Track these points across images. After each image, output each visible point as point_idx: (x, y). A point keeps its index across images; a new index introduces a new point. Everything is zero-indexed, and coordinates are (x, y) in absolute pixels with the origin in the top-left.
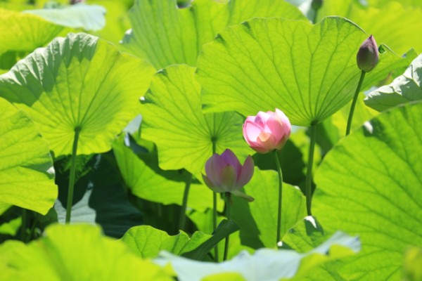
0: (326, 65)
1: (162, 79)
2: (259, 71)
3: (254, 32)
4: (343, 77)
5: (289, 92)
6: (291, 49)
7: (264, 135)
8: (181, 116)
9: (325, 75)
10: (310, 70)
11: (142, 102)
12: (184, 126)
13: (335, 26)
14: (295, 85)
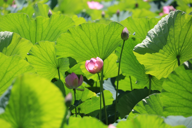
0: (109, 39)
1: (37, 47)
2: (84, 43)
3: (83, 28)
4: (114, 43)
5: (95, 50)
6: (97, 34)
7: (96, 67)
8: (45, 60)
9: (108, 43)
10: (103, 41)
11: (28, 55)
12: (46, 64)
13: (113, 25)
14: (97, 47)
